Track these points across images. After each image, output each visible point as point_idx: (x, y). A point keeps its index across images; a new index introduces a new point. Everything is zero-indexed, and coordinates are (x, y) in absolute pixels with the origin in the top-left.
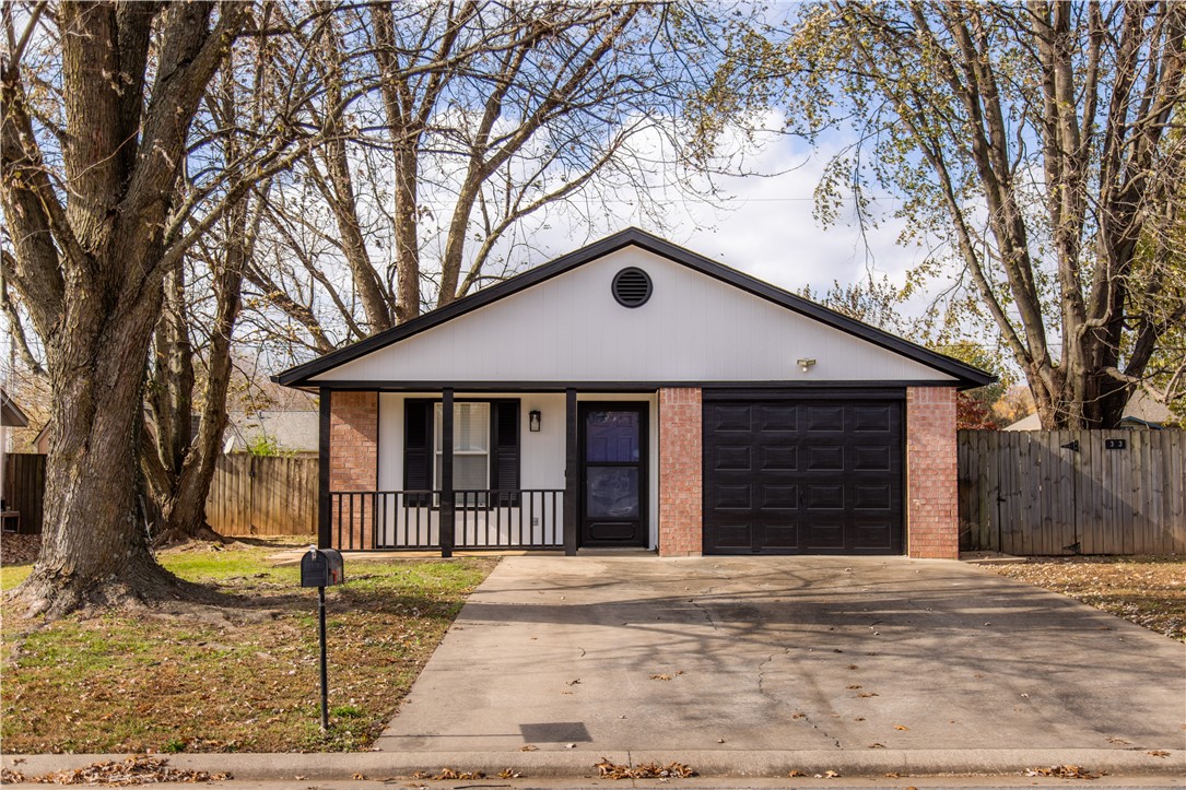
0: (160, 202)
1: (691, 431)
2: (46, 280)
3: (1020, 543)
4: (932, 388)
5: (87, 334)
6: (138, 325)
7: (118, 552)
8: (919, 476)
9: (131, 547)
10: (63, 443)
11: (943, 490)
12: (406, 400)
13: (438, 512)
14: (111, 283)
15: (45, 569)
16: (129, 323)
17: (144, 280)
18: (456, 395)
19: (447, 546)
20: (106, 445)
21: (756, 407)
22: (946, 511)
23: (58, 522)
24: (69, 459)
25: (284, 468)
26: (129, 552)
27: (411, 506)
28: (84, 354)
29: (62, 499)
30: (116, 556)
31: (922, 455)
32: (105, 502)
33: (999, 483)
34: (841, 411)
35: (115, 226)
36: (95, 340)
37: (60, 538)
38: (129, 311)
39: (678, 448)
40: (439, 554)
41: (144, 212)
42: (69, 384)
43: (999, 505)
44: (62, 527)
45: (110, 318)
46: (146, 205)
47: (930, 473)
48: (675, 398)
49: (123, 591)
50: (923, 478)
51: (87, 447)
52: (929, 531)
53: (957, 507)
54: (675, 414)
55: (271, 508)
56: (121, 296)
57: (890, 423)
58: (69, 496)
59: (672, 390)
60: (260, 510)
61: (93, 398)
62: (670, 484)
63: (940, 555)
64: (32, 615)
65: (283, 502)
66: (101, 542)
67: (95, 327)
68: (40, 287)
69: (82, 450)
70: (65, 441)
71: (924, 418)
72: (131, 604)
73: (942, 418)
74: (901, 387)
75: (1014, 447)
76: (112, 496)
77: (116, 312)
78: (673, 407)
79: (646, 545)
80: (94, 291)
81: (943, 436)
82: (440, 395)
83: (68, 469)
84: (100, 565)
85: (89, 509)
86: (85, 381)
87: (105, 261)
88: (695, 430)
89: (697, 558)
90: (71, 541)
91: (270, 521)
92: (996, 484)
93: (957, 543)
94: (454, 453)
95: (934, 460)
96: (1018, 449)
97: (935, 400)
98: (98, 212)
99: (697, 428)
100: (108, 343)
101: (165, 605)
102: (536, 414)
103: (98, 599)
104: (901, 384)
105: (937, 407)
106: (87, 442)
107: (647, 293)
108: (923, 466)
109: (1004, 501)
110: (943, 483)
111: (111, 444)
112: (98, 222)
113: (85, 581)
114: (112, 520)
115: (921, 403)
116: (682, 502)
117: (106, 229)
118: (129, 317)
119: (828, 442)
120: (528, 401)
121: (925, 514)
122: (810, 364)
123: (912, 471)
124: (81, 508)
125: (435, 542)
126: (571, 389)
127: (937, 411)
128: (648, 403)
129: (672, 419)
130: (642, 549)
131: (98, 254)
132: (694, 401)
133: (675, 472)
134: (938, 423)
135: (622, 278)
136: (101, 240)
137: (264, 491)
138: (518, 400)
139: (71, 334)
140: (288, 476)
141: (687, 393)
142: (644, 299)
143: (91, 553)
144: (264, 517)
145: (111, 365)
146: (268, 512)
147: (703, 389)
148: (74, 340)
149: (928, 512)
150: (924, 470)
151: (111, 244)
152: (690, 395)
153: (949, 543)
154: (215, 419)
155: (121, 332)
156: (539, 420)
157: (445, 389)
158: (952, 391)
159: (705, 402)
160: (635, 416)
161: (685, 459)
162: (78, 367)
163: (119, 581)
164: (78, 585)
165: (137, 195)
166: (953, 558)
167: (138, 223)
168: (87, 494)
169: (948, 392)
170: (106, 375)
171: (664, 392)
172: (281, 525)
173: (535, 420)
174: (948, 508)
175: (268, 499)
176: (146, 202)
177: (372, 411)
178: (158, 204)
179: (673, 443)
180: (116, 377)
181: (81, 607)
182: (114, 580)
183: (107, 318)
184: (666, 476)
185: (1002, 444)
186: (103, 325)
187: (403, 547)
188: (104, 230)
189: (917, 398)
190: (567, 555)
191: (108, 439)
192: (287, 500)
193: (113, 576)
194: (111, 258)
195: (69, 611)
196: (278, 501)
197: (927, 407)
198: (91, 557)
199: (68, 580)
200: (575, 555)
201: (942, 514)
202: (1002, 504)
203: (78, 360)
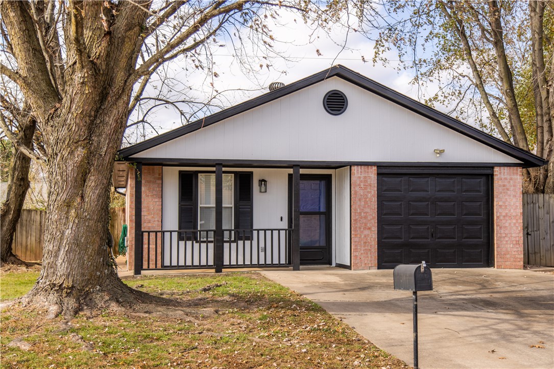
0: (138, 27)
1: (370, 192)
2: (42, 80)
3: (539, 259)
4: (509, 168)
5: (87, 118)
6: (120, 113)
7: (99, 271)
8: (501, 220)
9: (107, 267)
10: (65, 195)
11: (515, 228)
12: (180, 172)
13: (213, 244)
14: (106, 82)
15: (48, 283)
16: (115, 112)
17: (126, 81)
18: (224, 169)
19: (219, 265)
20: (96, 195)
21: (406, 178)
22: (517, 241)
23: (59, 249)
24: (69, 206)
25: (38, 217)
26: (106, 271)
27: (188, 240)
28: (84, 132)
29: (63, 233)
30: (98, 273)
31: (503, 207)
32: (93, 236)
33: (528, 224)
34: (454, 181)
35: (111, 43)
36: (92, 122)
37: (60, 261)
38: (115, 103)
39: (363, 203)
40: (214, 270)
41: (128, 34)
42: (71, 153)
43: (527, 237)
44: (62, 253)
45: (103, 107)
46: (130, 29)
47: (507, 218)
48: (361, 172)
49: (107, 298)
50: (504, 221)
51: (82, 197)
52: (507, 253)
53: (522, 238)
54: (361, 182)
55: (29, 243)
56: (111, 92)
57: (483, 188)
58: (68, 232)
59: (359, 167)
60: (21, 244)
61: (88, 163)
62: (358, 225)
63: (513, 267)
64: (53, 316)
65: (37, 239)
66: (90, 263)
67: (93, 113)
68: (39, 84)
69: (78, 199)
70: (66, 193)
71: (504, 186)
72: (114, 307)
73: (514, 186)
74: (491, 167)
75: (536, 204)
76: (97, 232)
77: (107, 103)
78: (360, 177)
79: (331, 264)
80: (95, 88)
81: (515, 196)
82: (214, 169)
83: (68, 212)
84: (89, 280)
85: (82, 241)
86: (85, 151)
87: (104, 67)
88: (373, 192)
89: (375, 271)
90: (69, 263)
91: (28, 253)
92: (526, 226)
93: (523, 260)
94: (223, 206)
95: (510, 210)
96: (537, 205)
97: (510, 175)
98: (98, 32)
99: (374, 191)
100: (101, 125)
101: (137, 307)
102: (263, 182)
103: (91, 304)
104: (492, 165)
105: (511, 179)
106: (82, 194)
107: (345, 107)
108: (504, 214)
109: (530, 235)
110: (515, 224)
111: (99, 196)
112: (98, 40)
113: (80, 291)
114: (96, 248)
115: (503, 177)
116: (365, 236)
117: (104, 44)
118: (115, 107)
119: (446, 200)
120: (258, 173)
121: (505, 242)
122: (441, 152)
123: (498, 217)
124: (77, 240)
125: (211, 262)
126: (295, 165)
127: (511, 181)
128: (331, 175)
129: (359, 185)
130: (328, 266)
131: (98, 62)
132: (373, 173)
133: (361, 218)
134: (512, 188)
135: (329, 96)
136: (101, 52)
137: (24, 233)
138: (252, 173)
139: (76, 117)
140: (41, 223)
141: (368, 169)
142: (343, 110)
143: (83, 271)
144: (24, 250)
145: (102, 140)
146: (27, 246)
147: (377, 166)
148: (78, 121)
149: (507, 241)
150: (504, 217)
151: (108, 55)
152: (370, 170)
153: (519, 260)
154: (22, 183)
155: (109, 117)
156: (265, 185)
157: (217, 164)
158: (520, 169)
159: (378, 174)
160: (323, 183)
161: (368, 210)
162: (79, 141)
163: (102, 291)
164: (77, 294)
165: (125, 22)
166: (520, 269)
167: (124, 41)
168: (82, 230)
169: (517, 170)
170: (99, 147)
171: (354, 168)
172: (36, 254)
173: (263, 186)
174: (517, 239)
175: (27, 238)
176: (129, 27)
177: (158, 179)
178: (137, 29)
179: (360, 200)
180: (105, 149)
181: (82, 310)
182: (99, 290)
183: (100, 107)
184: (355, 220)
185: (529, 201)
186: (98, 112)
187: (190, 266)
188: (103, 45)
189: (500, 173)
190: (294, 270)
191: (98, 192)
192: (40, 239)
193: (98, 287)
194: (107, 65)
195: (76, 312)
196: (33, 239)
197: (506, 179)
198: (83, 275)
199: (69, 291)
200: (299, 270)
201: (514, 242)
202: (529, 237)
203: (80, 136)
